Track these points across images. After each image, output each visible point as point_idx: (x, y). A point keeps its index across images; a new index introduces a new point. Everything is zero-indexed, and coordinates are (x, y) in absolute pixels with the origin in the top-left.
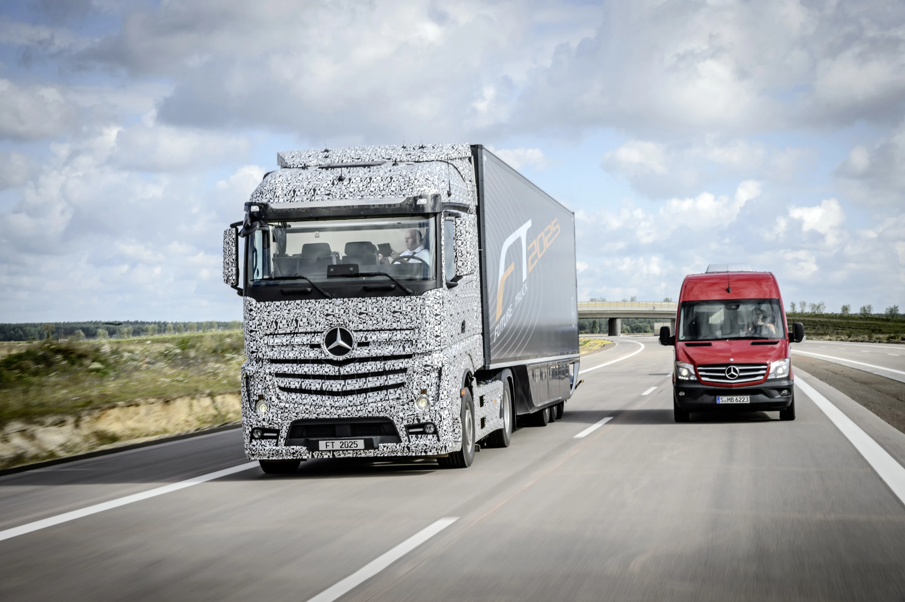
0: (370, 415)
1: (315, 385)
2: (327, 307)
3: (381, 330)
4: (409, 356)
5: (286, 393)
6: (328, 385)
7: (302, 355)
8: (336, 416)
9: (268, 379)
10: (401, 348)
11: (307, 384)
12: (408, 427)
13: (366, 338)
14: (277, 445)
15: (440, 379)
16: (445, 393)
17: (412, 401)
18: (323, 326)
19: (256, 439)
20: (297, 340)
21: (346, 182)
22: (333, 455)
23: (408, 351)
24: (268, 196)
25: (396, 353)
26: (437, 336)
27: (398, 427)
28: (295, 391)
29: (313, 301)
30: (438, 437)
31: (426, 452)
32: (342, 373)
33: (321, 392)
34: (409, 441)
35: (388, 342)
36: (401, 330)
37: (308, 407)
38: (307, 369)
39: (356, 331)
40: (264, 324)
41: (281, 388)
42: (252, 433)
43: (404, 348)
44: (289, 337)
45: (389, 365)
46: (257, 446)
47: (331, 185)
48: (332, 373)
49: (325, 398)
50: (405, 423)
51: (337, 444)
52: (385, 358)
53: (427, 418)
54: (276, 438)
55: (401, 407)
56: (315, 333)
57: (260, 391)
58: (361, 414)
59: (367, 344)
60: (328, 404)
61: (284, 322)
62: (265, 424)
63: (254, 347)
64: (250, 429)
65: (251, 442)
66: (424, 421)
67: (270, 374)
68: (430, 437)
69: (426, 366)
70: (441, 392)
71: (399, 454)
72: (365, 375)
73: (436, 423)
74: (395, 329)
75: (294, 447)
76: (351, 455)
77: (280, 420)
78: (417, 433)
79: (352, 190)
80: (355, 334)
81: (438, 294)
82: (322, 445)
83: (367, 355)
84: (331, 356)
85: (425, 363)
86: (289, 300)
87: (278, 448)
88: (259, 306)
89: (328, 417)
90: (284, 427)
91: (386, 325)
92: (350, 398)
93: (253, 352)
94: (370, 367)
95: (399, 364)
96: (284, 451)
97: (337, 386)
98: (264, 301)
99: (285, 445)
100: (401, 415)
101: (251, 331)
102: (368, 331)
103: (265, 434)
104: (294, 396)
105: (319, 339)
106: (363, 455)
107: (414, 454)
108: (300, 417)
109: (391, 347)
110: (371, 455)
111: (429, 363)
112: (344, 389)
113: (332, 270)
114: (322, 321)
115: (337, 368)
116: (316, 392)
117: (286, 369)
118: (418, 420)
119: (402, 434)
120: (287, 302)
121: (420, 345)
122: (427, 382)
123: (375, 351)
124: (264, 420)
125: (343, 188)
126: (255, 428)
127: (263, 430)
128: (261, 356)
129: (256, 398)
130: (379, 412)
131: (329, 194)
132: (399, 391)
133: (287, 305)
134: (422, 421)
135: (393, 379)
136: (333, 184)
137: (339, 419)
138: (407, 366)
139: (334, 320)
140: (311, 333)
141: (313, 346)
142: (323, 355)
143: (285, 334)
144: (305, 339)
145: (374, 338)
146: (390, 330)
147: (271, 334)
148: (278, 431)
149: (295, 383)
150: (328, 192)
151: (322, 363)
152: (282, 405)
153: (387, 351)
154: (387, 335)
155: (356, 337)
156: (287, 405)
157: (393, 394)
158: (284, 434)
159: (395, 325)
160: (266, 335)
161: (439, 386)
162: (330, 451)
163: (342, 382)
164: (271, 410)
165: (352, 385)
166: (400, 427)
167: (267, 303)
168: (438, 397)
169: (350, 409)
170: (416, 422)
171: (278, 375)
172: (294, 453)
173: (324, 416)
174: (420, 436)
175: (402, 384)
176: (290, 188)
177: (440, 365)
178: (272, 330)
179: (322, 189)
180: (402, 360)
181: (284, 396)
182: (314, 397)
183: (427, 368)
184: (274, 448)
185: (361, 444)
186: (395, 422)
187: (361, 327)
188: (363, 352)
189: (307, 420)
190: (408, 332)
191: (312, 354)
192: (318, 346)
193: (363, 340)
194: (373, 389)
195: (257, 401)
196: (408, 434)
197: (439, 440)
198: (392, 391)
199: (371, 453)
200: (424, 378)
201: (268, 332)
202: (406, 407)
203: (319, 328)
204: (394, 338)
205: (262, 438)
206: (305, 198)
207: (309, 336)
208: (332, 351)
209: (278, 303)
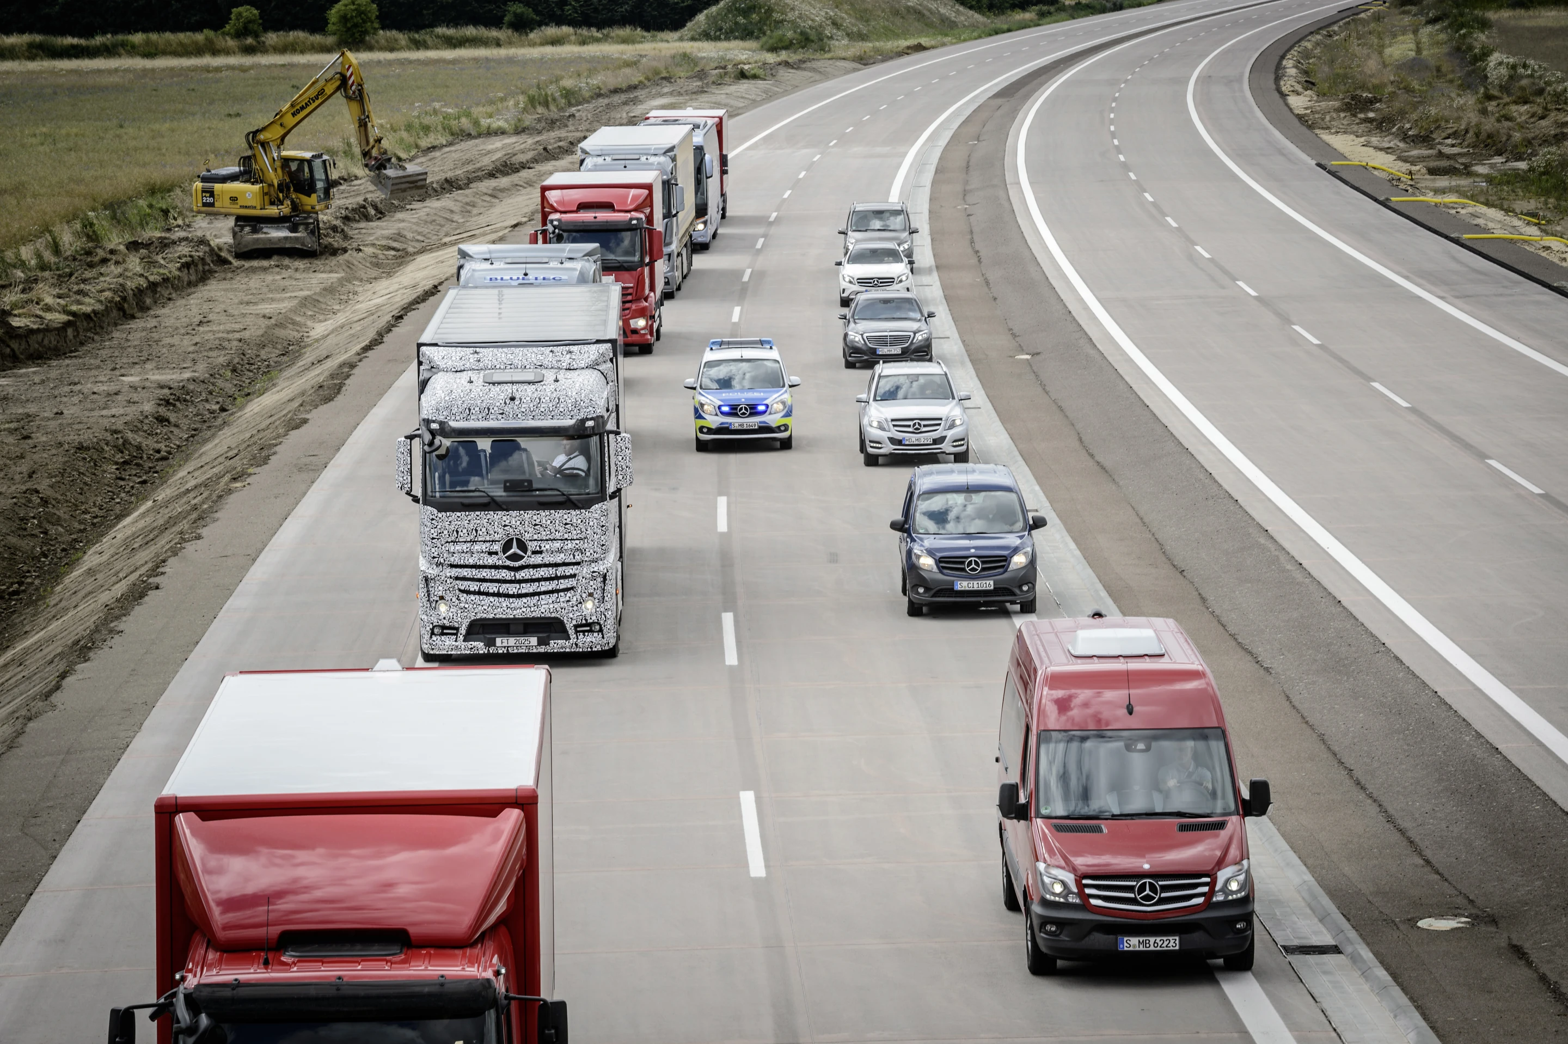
0: (543, 615)
1: (493, 588)
2: (505, 518)
3: (554, 540)
4: (578, 564)
5: (465, 595)
6: (504, 588)
7: (481, 561)
8: (512, 616)
9: (448, 582)
10: (572, 556)
11: (484, 587)
12: (576, 626)
13: (540, 547)
14: (456, 641)
15: (604, 583)
16: (609, 596)
17: (581, 603)
18: (500, 535)
19: (435, 635)
20: (477, 547)
21: (517, 402)
22: (508, 650)
23: (578, 558)
24: (444, 413)
25: (567, 561)
26: (603, 545)
27: (567, 626)
28: (474, 593)
29: (492, 513)
30: (602, 634)
31: (591, 648)
32: (518, 578)
33: (498, 595)
34: (578, 639)
35: (560, 551)
36: (571, 540)
37: (486, 608)
38: (485, 573)
39: (530, 541)
40: (446, 532)
41: (460, 590)
42: (432, 630)
43: (574, 556)
44: (469, 545)
45: (560, 571)
46: (437, 642)
47: (503, 405)
48: (508, 578)
49: (502, 599)
50: (574, 622)
51: (512, 641)
52: (556, 565)
53: (594, 618)
54: (456, 634)
55: (571, 609)
56: (493, 541)
57: (440, 593)
58: (534, 614)
59: (541, 552)
60: (504, 605)
61: (465, 531)
62: (445, 622)
63: (436, 553)
64: (431, 626)
65: (431, 637)
66: (591, 621)
67: (451, 577)
68: (596, 634)
69: (594, 572)
70: (605, 595)
71: (568, 650)
72: (538, 580)
73: (602, 622)
74: (566, 539)
75: (472, 643)
76: (524, 651)
77: (459, 619)
78: (584, 632)
79: (524, 410)
80: (530, 543)
81: (604, 507)
82: (499, 641)
83: (541, 562)
84: (508, 563)
85: (592, 570)
86: (469, 511)
87: (457, 644)
88: (440, 515)
89: (504, 617)
90: (464, 625)
91: (558, 535)
92: (524, 600)
93: (434, 558)
94: (543, 572)
95: (569, 571)
96: (463, 646)
97: (513, 589)
98: (446, 512)
99: (464, 641)
100: (571, 615)
101: (433, 539)
102: (541, 540)
103: (445, 631)
104: (472, 597)
105: (497, 547)
106: (535, 651)
107: (581, 650)
108: (478, 617)
109: (562, 555)
110: (542, 650)
111: (596, 569)
112: (520, 592)
113: (508, 484)
114: (500, 531)
115: (513, 574)
116: (493, 595)
117: (466, 574)
118: (586, 620)
119: (571, 632)
120: (467, 513)
121: (588, 554)
122: (594, 586)
123: (548, 559)
124: (444, 618)
125: (515, 407)
126: (436, 626)
127: (444, 627)
128: (442, 561)
129: (436, 598)
130: (551, 613)
131: (502, 414)
132: (569, 594)
133: (467, 516)
134: (589, 621)
135: (564, 584)
136: (505, 403)
137: (515, 619)
138: (577, 572)
139: (511, 530)
140: (490, 541)
141: (490, 553)
142: (500, 562)
143: (465, 542)
144: (484, 547)
145: (548, 547)
146: (562, 540)
147: (452, 542)
148: (457, 629)
149: (474, 586)
150: (501, 412)
151: (499, 569)
152: (462, 605)
153: (559, 558)
154: (558, 544)
155: (532, 546)
156: (467, 606)
157: (563, 597)
158: (463, 631)
159: (566, 536)
160: (447, 542)
161: (604, 590)
162: (505, 647)
163: (518, 586)
164: (451, 610)
165: (527, 588)
166: (569, 626)
167: (448, 513)
168: (603, 599)
169: (524, 610)
170: (584, 622)
171: (457, 578)
172: (472, 648)
173: (501, 616)
174: (586, 634)
175: (572, 588)
176: (465, 406)
177: (605, 571)
178: (453, 538)
179: (496, 409)
180: (572, 567)
181: (463, 597)
182: (492, 599)
183: (594, 574)
184: (454, 643)
185: (534, 641)
186: (565, 621)
187: (535, 537)
188: (537, 560)
189: (485, 619)
190: (577, 542)
191: (491, 560)
192: (496, 553)
193: (538, 548)
194: (545, 593)
195: (437, 601)
196: (577, 632)
197: (603, 638)
198: (562, 594)
199: (542, 649)
200: (592, 583)
201: (450, 540)
202: (575, 608)
203: (497, 537)
204: (566, 547)
205: (443, 634)
206: (480, 417)
207: (488, 544)
208: (508, 558)
209: (459, 514)
